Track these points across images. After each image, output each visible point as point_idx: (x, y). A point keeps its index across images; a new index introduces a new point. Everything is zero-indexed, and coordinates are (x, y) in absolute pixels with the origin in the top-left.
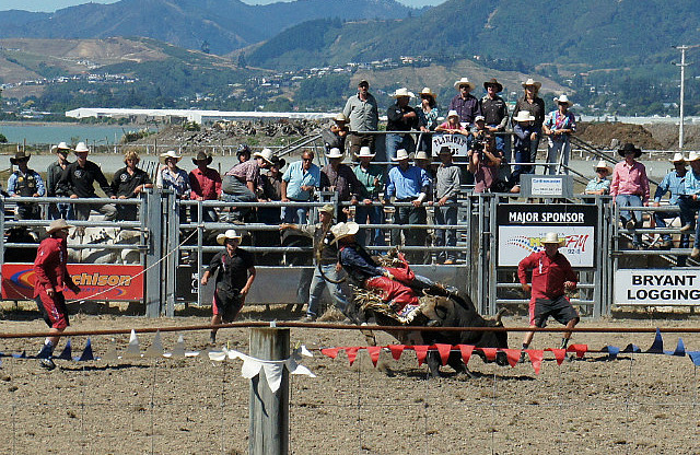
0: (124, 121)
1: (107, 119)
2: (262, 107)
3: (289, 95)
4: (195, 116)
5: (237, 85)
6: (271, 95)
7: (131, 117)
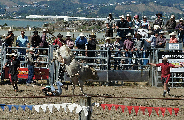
0: (44, 19)
1: (38, 19)
2: (87, 16)
3: (96, 12)
4: (66, 18)
5: (79, 9)
6: (90, 12)
7: (46, 18)
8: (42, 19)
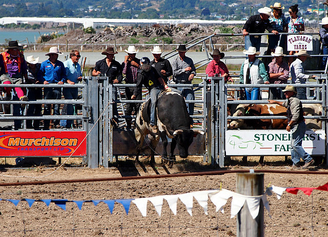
0: (37, 26)
1: (23, 25)
4: (88, 22)
6: (143, 7)
7: (42, 23)
8: (32, 25)
